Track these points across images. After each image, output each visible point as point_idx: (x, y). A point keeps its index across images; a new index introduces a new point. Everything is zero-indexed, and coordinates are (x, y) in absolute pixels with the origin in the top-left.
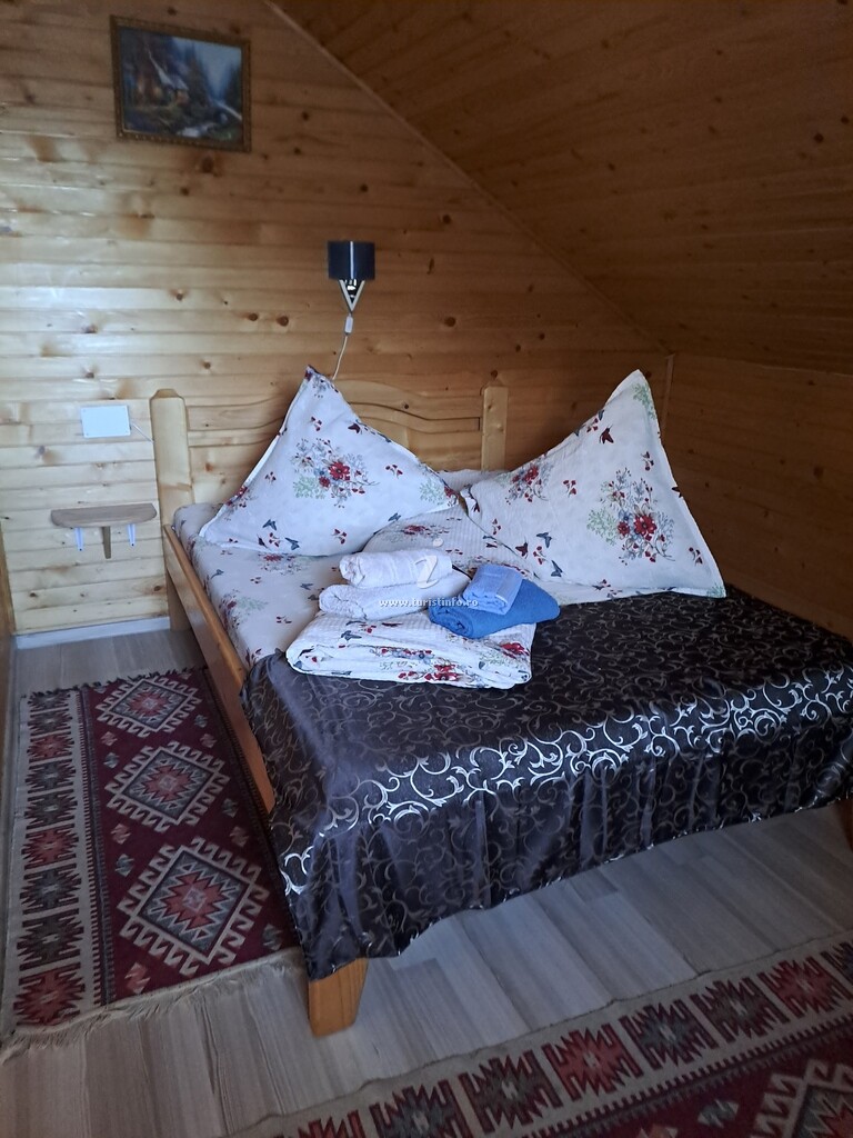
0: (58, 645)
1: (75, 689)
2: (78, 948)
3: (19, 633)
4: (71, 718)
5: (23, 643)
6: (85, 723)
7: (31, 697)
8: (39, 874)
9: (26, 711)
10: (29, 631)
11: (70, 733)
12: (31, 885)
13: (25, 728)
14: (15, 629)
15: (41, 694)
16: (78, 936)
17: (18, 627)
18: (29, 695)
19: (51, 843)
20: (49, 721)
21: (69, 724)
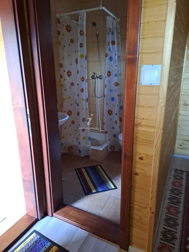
0: (183, 158)
1: (186, 171)
2: (175, 243)
3: (175, 153)
4: (184, 179)
5: (175, 155)
6: (187, 182)
7: (175, 169)
8: (169, 217)
9: (173, 173)
10: (177, 153)
11: (182, 183)
12: (167, 218)
13: (172, 177)
14: (174, 152)
15: (177, 170)
16: (175, 240)
17: (175, 151)
18: (174, 169)
19: (173, 210)
20: (178, 177)
21: (183, 180)
